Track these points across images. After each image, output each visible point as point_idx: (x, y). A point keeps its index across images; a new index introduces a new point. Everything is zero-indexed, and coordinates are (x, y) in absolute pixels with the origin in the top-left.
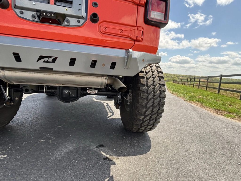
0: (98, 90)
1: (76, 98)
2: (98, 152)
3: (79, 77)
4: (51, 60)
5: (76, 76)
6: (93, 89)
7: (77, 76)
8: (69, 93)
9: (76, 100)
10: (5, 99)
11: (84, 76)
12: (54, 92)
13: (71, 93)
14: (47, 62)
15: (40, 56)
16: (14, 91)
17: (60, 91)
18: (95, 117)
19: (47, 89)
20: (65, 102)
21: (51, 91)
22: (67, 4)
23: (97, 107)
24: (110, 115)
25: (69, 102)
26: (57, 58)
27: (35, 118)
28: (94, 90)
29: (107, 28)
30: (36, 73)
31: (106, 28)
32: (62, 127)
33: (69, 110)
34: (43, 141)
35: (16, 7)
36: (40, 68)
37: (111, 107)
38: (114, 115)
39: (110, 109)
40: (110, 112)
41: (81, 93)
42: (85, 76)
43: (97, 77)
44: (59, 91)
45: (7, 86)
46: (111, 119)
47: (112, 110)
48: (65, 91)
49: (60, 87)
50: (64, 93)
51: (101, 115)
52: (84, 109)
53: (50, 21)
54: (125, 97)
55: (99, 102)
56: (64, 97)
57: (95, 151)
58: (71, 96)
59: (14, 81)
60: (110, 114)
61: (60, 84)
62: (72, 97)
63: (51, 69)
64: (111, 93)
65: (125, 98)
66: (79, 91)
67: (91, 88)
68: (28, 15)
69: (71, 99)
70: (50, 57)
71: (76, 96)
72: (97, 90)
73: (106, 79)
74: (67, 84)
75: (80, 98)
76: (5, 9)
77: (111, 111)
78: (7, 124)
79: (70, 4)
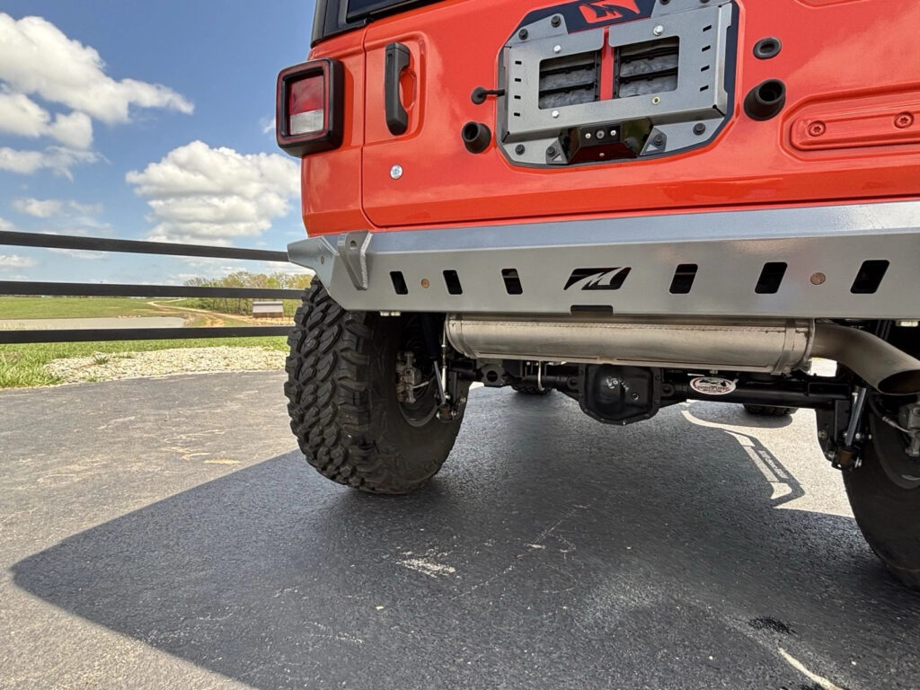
0: (736, 381)
1: (647, 410)
2: (765, 649)
3: (690, 333)
4: (606, 279)
5: (675, 326)
6: (715, 376)
7: (681, 327)
8: (623, 389)
9: (647, 415)
10: (439, 401)
11: (708, 327)
12: (569, 386)
13: (627, 389)
14: (596, 287)
15: (576, 272)
16: (458, 378)
17: (591, 381)
18: (712, 492)
19: (548, 374)
20: (604, 423)
21: (558, 379)
22: (655, 81)
23: (711, 449)
24: (781, 495)
25: (618, 421)
26: (627, 270)
27: (498, 465)
28: (722, 381)
29: (827, 124)
30: (541, 324)
31: (821, 127)
32: (589, 509)
33: (600, 449)
34: (540, 546)
35: (508, 138)
36: (574, 308)
37: (778, 457)
38: (805, 496)
39: (773, 466)
40: (782, 480)
41: (668, 392)
42: (714, 327)
43: (766, 329)
44: (586, 383)
45: (444, 363)
46: (793, 513)
47: (786, 472)
48: (607, 381)
49: (590, 369)
50: (603, 389)
51: (738, 488)
52: (656, 455)
53: (602, 154)
54: (892, 419)
55: (713, 429)
56: (604, 401)
57: (749, 639)
58: (628, 400)
59: (479, 349)
60: (781, 490)
61: (611, 358)
62: (633, 405)
63: (608, 309)
64: (802, 394)
65: (892, 424)
66: (657, 385)
67: (707, 373)
68: (537, 152)
69: (628, 413)
70: (606, 271)
71: (645, 401)
72: (732, 380)
73: (808, 335)
74: (638, 356)
75: (660, 410)
76: (479, 152)
77: (784, 476)
78: (436, 473)
79: (665, 78)
